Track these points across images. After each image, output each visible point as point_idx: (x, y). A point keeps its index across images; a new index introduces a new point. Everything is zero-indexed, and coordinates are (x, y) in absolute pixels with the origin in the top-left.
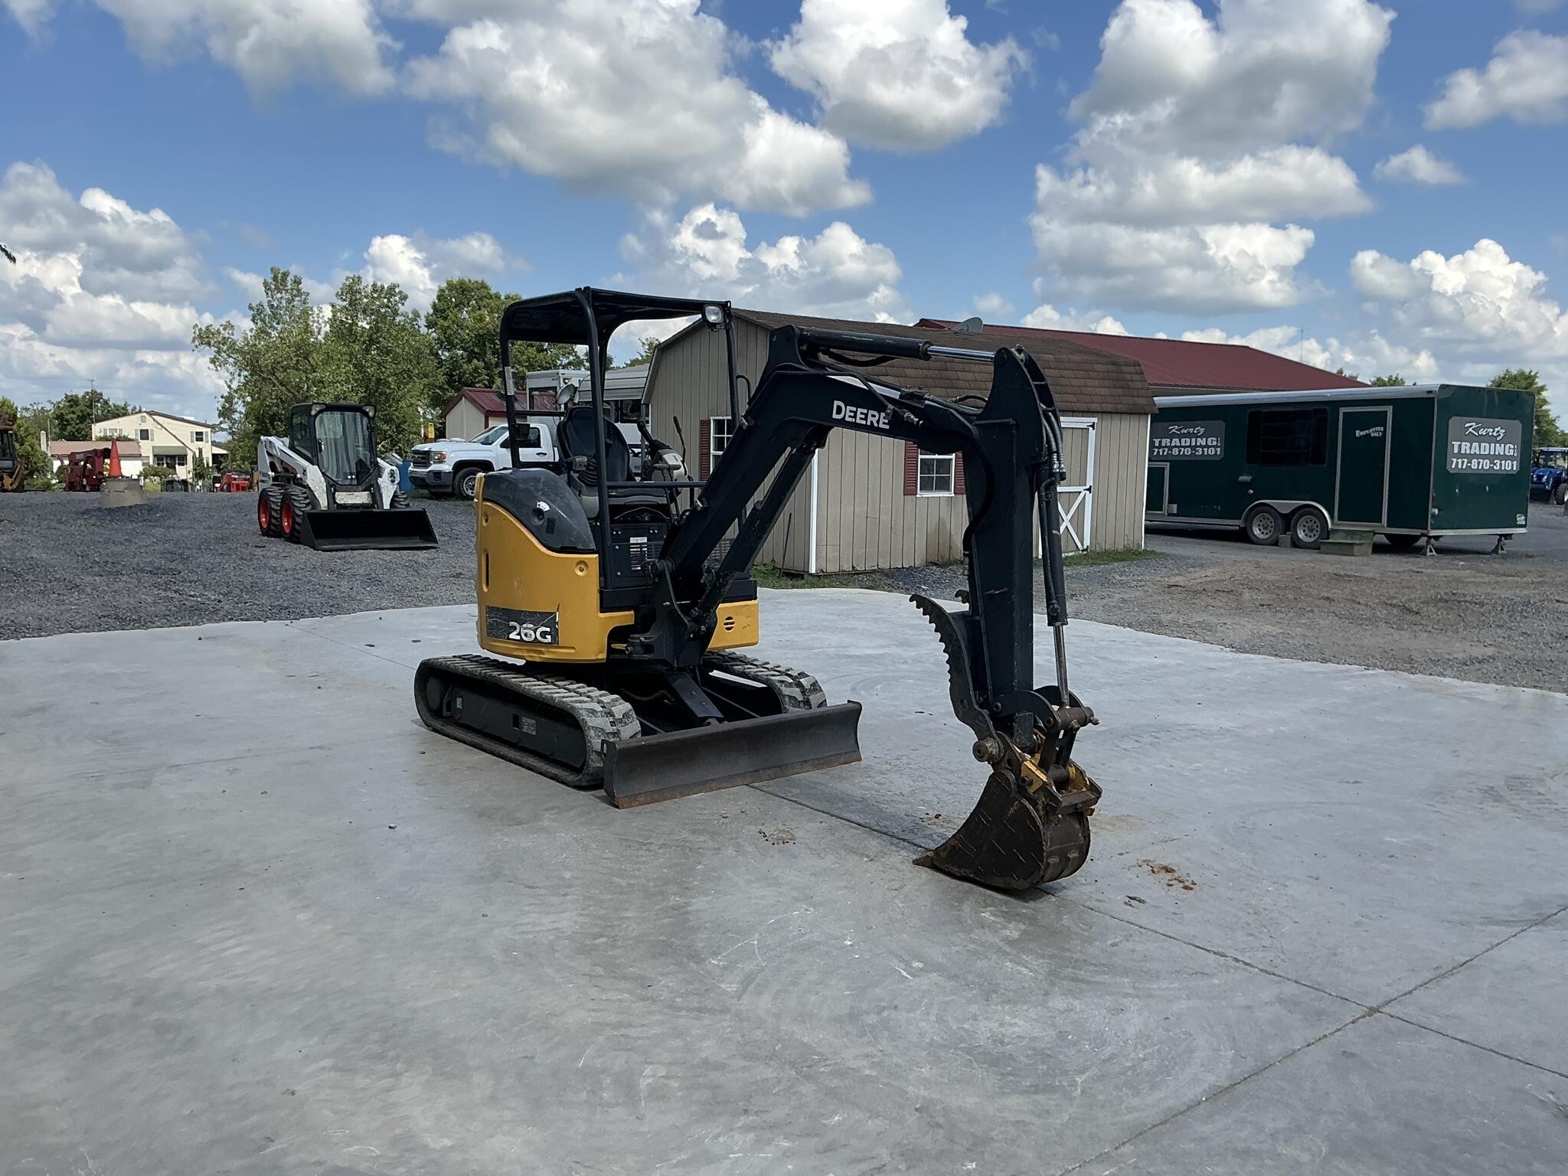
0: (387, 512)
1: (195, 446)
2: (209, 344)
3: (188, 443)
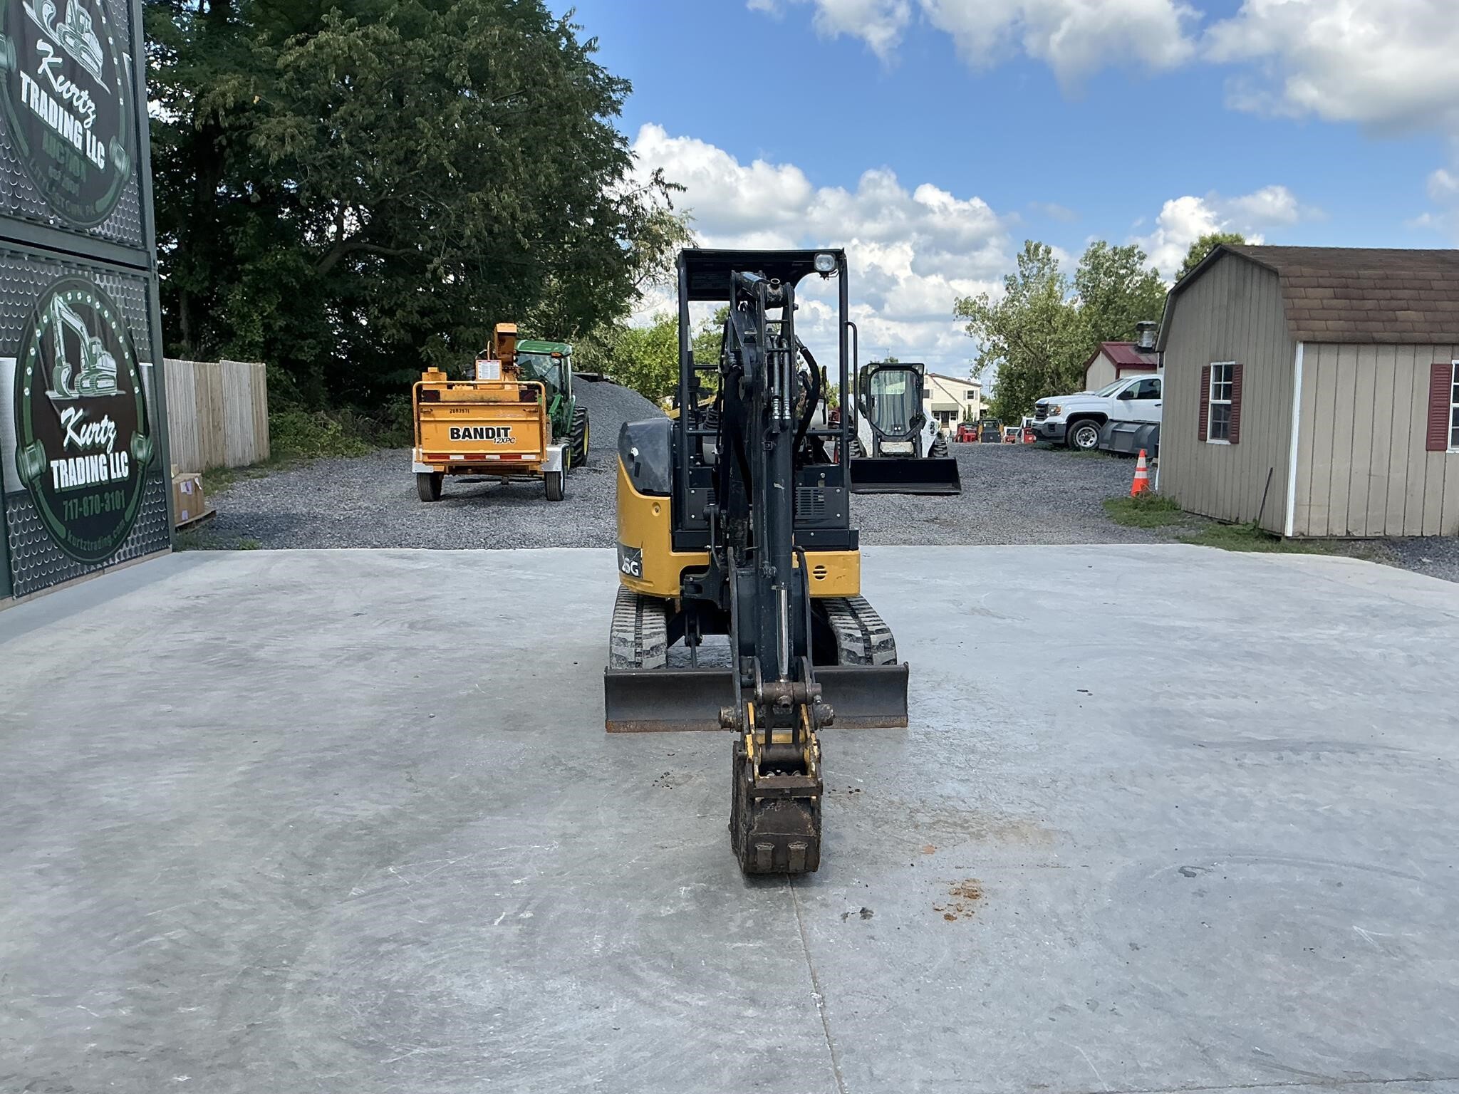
0: (925, 461)
1: (965, 403)
2: (967, 314)
3: (960, 400)
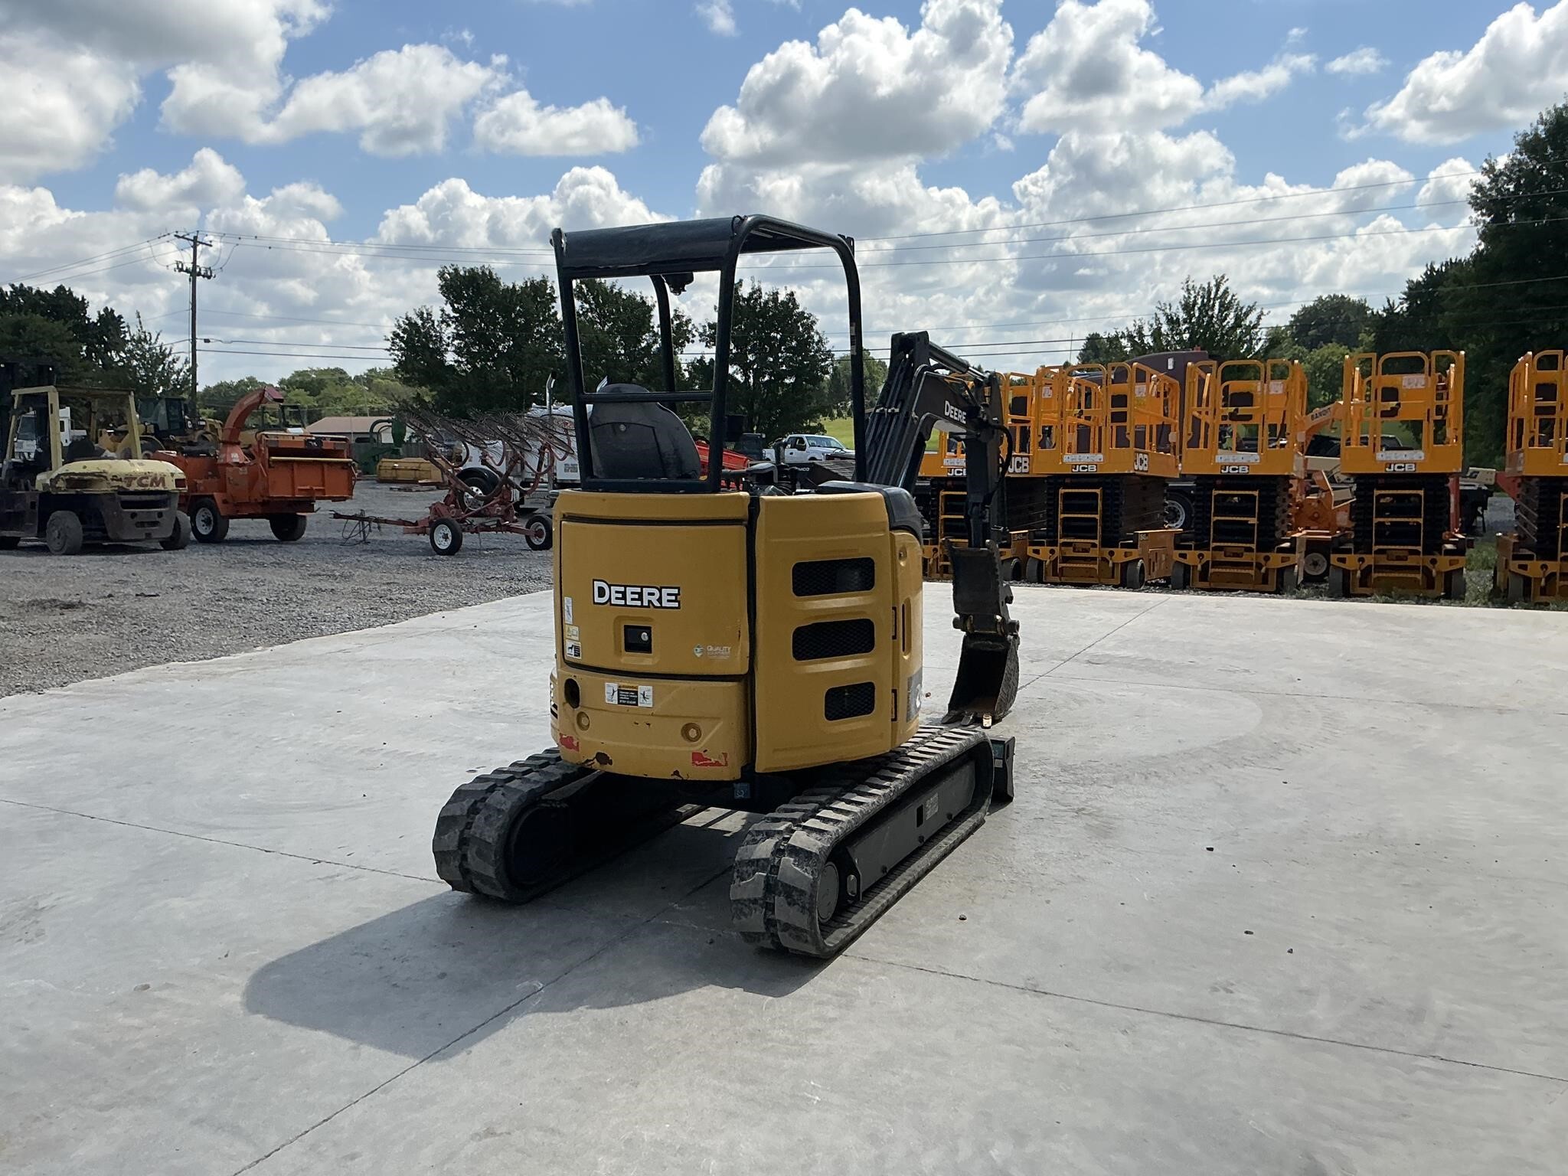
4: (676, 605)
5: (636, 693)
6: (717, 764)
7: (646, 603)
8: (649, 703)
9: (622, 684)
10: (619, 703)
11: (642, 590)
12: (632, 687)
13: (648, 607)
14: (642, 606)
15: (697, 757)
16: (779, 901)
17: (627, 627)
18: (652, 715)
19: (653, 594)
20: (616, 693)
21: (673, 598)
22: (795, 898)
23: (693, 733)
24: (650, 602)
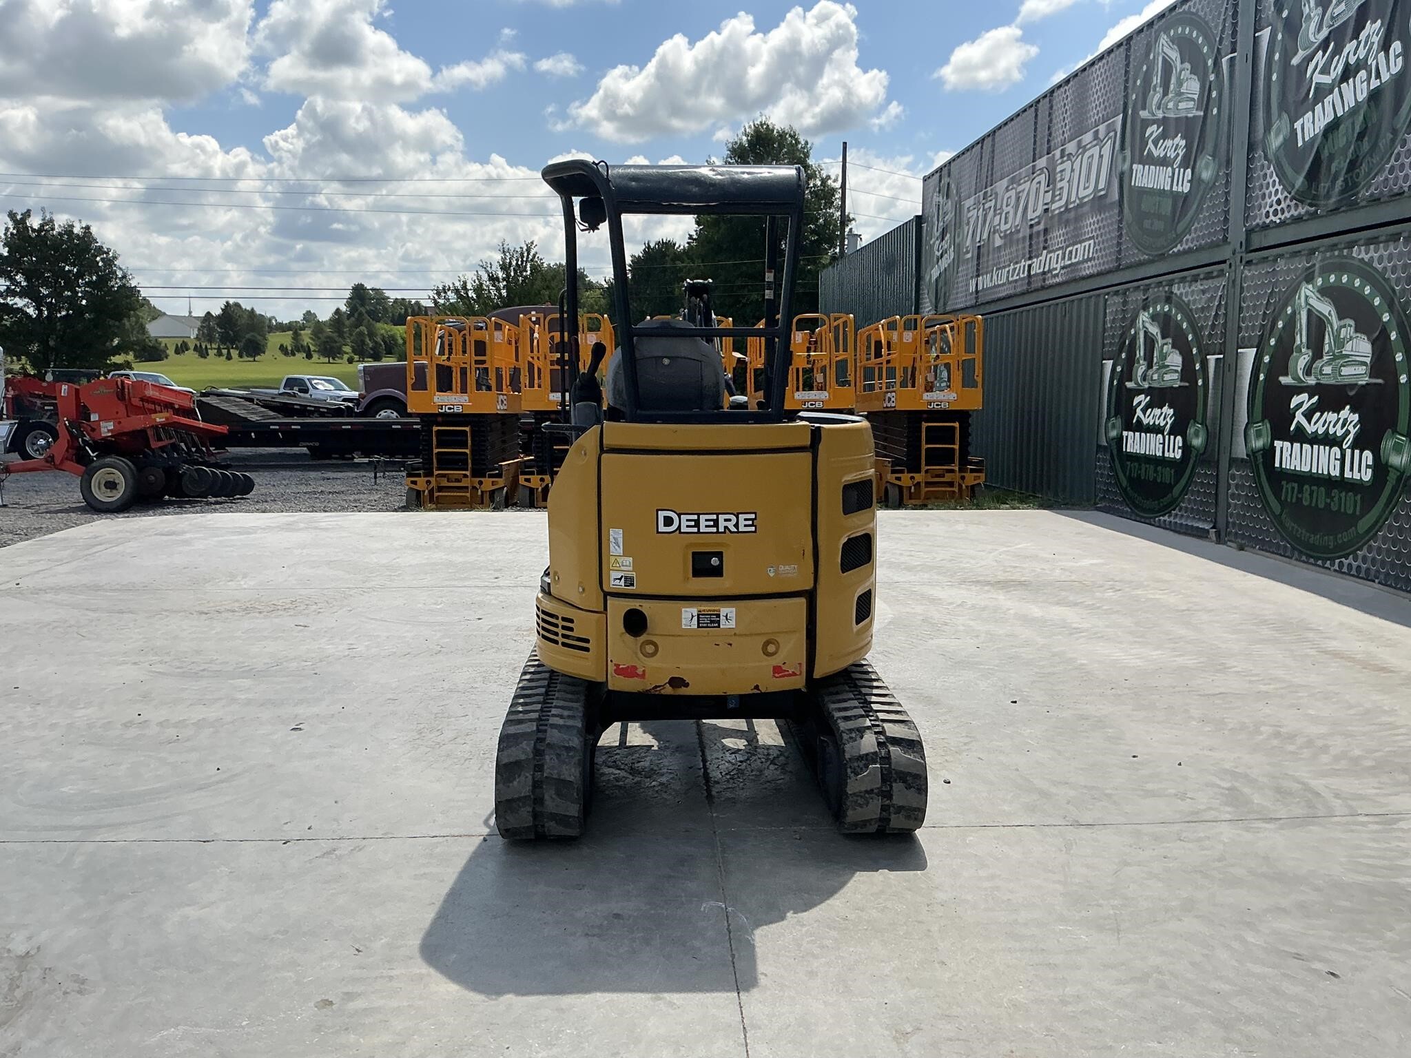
4: (753, 529)
5: (718, 616)
6: (794, 674)
7: (722, 529)
8: (732, 624)
9: (702, 608)
10: (699, 627)
11: (718, 517)
12: (714, 611)
13: (724, 532)
14: (718, 532)
15: (777, 670)
16: (897, 787)
17: (694, 554)
18: (735, 634)
19: (730, 520)
20: (695, 618)
21: (750, 522)
22: (910, 782)
23: (771, 648)
24: (726, 527)
